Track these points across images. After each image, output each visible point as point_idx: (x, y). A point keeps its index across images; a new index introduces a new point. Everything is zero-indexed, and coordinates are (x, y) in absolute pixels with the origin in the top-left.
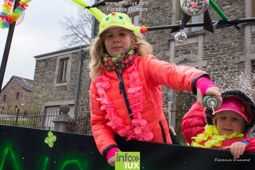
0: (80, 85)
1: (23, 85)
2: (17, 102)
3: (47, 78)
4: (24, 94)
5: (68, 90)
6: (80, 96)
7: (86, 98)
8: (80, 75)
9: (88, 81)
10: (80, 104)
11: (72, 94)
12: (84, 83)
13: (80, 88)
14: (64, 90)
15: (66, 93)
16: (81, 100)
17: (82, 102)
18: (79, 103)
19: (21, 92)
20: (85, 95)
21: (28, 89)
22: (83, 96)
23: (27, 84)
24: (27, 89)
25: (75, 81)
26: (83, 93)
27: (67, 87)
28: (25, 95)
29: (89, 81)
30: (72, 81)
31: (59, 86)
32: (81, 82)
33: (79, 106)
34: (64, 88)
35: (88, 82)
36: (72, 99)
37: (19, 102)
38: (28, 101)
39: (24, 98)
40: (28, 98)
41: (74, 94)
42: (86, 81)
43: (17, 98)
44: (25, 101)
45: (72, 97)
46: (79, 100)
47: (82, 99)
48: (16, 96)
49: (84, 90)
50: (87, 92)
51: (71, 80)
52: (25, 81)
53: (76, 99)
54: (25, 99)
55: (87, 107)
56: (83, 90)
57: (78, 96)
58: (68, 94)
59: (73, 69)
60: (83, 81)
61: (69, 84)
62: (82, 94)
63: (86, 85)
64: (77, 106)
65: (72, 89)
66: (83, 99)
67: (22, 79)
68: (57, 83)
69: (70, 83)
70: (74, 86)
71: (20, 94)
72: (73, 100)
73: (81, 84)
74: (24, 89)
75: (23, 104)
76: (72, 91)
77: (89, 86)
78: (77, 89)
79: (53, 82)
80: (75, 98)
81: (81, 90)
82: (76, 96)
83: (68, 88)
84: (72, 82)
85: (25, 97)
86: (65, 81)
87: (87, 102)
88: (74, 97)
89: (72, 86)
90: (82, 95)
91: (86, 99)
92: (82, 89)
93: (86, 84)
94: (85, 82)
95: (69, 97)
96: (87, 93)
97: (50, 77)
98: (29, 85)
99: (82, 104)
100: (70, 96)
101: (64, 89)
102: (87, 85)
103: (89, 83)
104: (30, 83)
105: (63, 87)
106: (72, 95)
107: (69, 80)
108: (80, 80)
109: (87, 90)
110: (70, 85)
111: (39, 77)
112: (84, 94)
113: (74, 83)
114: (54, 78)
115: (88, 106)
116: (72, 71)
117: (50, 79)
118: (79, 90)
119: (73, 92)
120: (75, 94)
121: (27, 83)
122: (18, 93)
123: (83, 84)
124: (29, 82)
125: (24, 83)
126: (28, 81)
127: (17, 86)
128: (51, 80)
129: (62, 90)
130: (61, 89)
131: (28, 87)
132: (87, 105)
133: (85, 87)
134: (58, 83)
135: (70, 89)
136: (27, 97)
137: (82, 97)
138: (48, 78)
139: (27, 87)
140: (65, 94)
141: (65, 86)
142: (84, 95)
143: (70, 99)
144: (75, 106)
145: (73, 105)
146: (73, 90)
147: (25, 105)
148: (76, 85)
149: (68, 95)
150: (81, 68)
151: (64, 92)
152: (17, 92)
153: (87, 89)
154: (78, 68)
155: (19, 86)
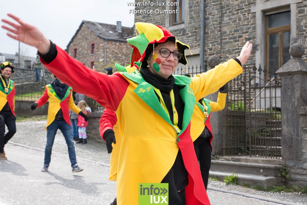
0: (205, 26)
1: (98, 33)
2: (93, 57)
3: (154, 20)
4: (101, 45)
5: (189, 34)
6: (207, 41)
7: (216, 43)
8: (205, 11)
9: (217, 19)
10: (209, 53)
11: (195, 39)
12: (212, 23)
13: (206, 30)
14: (182, 36)
15: (186, 40)
16: (209, 47)
17: (211, 49)
18: (207, 51)
19: (96, 43)
20: (215, 40)
21: (106, 38)
22: (211, 41)
23: (104, 31)
24: (104, 37)
25: (198, 20)
26: (211, 37)
27: (186, 30)
28: (103, 46)
29: (219, 19)
30: (193, 21)
31: (173, 31)
32: (206, 21)
33: (207, 55)
34: (182, 32)
35: (217, 21)
36: (195, 47)
37: (96, 57)
38: (107, 54)
39: (102, 51)
40: (108, 50)
41: (198, 39)
42: (215, 19)
43: (92, 52)
44: (103, 55)
45: (194, 44)
46: (206, 48)
47: (210, 45)
48: (90, 49)
49: (213, 32)
50: (217, 34)
51: (191, 19)
52: (100, 26)
53: (202, 46)
54: (104, 51)
55: (219, 56)
56: (211, 33)
57: (204, 42)
58: (189, 39)
59: (193, 3)
60: (209, 19)
61: (189, 26)
62: (209, 38)
63: (214, 25)
64: (205, 56)
65: (193, 33)
66: (212, 46)
67: (96, 24)
68: (170, 26)
69: (189, 24)
70: (196, 29)
71: (95, 45)
72: (197, 48)
73: (206, 24)
74: (100, 37)
75: (102, 59)
76: (194, 36)
77: (219, 26)
78: (202, 33)
79: (164, 24)
80: (199, 45)
81: (208, 33)
82: (202, 41)
83: (187, 32)
84: (193, 23)
85: (102, 49)
86: (181, 22)
87: (219, 50)
88: (198, 43)
89: (194, 28)
90: (209, 40)
91: (216, 46)
92: (209, 31)
93: (215, 23)
94: (212, 21)
95: (191, 45)
96: (217, 36)
97: (159, 19)
98: (107, 32)
99: (212, 52)
100: (192, 43)
101: (181, 34)
102: (216, 25)
103: (219, 22)
104: (107, 29)
105: (180, 31)
106: (195, 41)
107: (187, 19)
108: (205, 19)
109: (216, 32)
110: (191, 27)
111: (142, 20)
112: (213, 38)
113: (195, 24)
114: (165, 19)
115: (221, 56)
116: (190, 7)
117: (159, 22)
118: (205, 33)
119: (196, 36)
120: (200, 40)
121: (103, 29)
122: (93, 45)
123: (210, 24)
124: (106, 27)
125: (99, 30)
126: (103, 26)
127: (89, 34)
128: (161, 23)
129: (179, 35)
130: (176, 33)
131: (106, 35)
132: (219, 54)
133: (214, 28)
134: (172, 26)
135: (190, 33)
136: (106, 49)
137: (210, 43)
138: (156, 19)
139: (104, 35)
140: (184, 41)
141: (183, 29)
142: (213, 40)
143: (193, 47)
144: (201, 56)
145: (198, 55)
146: (195, 34)
147: (104, 61)
148: (199, 26)
149: (189, 42)
151: (182, 38)
152: (91, 44)
153: (217, 30)
155: (93, 35)
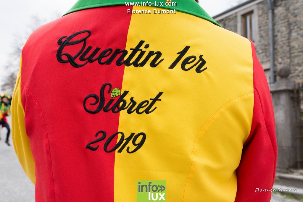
0: (274, 42)
5: (259, 51)
6: (277, 56)
8: (273, 30)
12: (280, 39)
13: (276, 46)
16: (279, 62)
26: (280, 52)
30: (263, 40)
32: (275, 38)
35: (286, 37)
45: (265, 60)
46: (276, 63)
47: (280, 60)
49: (282, 47)
53: (271, 61)
57: (274, 57)
59: (262, 24)
63: (282, 41)
66: (282, 60)
70: (266, 46)
73: (276, 40)
76: (264, 52)
77: (288, 42)
78: (271, 49)
80: (269, 60)
81: (277, 49)
82: (271, 58)
87: (288, 64)
89: (264, 46)
90: (279, 55)
91: (286, 60)
92: (278, 47)
95: (262, 61)
96: (286, 51)
102: (285, 41)
106: (266, 57)
107: (257, 38)
108: (274, 36)
109: (285, 47)
110: (261, 45)
116: (260, 27)
118: (274, 49)
119: (266, 53)
120: (269, 56)
123: (279, 41)
135: (261, 50)
137: (280, 58)
144: (272, 70)
145: (269, 69)
146: (265, 50)
148: (269, 43)
150: (273, 20)
153: (285, 45)
154: (268, 21)
